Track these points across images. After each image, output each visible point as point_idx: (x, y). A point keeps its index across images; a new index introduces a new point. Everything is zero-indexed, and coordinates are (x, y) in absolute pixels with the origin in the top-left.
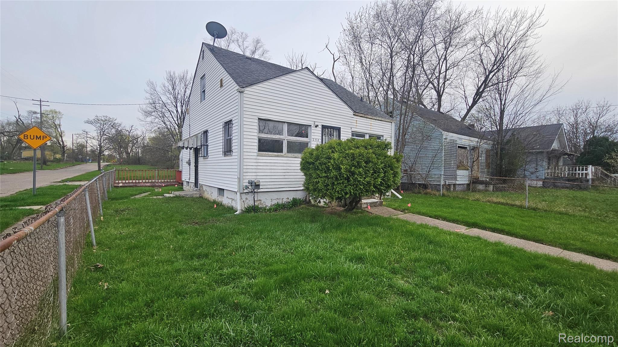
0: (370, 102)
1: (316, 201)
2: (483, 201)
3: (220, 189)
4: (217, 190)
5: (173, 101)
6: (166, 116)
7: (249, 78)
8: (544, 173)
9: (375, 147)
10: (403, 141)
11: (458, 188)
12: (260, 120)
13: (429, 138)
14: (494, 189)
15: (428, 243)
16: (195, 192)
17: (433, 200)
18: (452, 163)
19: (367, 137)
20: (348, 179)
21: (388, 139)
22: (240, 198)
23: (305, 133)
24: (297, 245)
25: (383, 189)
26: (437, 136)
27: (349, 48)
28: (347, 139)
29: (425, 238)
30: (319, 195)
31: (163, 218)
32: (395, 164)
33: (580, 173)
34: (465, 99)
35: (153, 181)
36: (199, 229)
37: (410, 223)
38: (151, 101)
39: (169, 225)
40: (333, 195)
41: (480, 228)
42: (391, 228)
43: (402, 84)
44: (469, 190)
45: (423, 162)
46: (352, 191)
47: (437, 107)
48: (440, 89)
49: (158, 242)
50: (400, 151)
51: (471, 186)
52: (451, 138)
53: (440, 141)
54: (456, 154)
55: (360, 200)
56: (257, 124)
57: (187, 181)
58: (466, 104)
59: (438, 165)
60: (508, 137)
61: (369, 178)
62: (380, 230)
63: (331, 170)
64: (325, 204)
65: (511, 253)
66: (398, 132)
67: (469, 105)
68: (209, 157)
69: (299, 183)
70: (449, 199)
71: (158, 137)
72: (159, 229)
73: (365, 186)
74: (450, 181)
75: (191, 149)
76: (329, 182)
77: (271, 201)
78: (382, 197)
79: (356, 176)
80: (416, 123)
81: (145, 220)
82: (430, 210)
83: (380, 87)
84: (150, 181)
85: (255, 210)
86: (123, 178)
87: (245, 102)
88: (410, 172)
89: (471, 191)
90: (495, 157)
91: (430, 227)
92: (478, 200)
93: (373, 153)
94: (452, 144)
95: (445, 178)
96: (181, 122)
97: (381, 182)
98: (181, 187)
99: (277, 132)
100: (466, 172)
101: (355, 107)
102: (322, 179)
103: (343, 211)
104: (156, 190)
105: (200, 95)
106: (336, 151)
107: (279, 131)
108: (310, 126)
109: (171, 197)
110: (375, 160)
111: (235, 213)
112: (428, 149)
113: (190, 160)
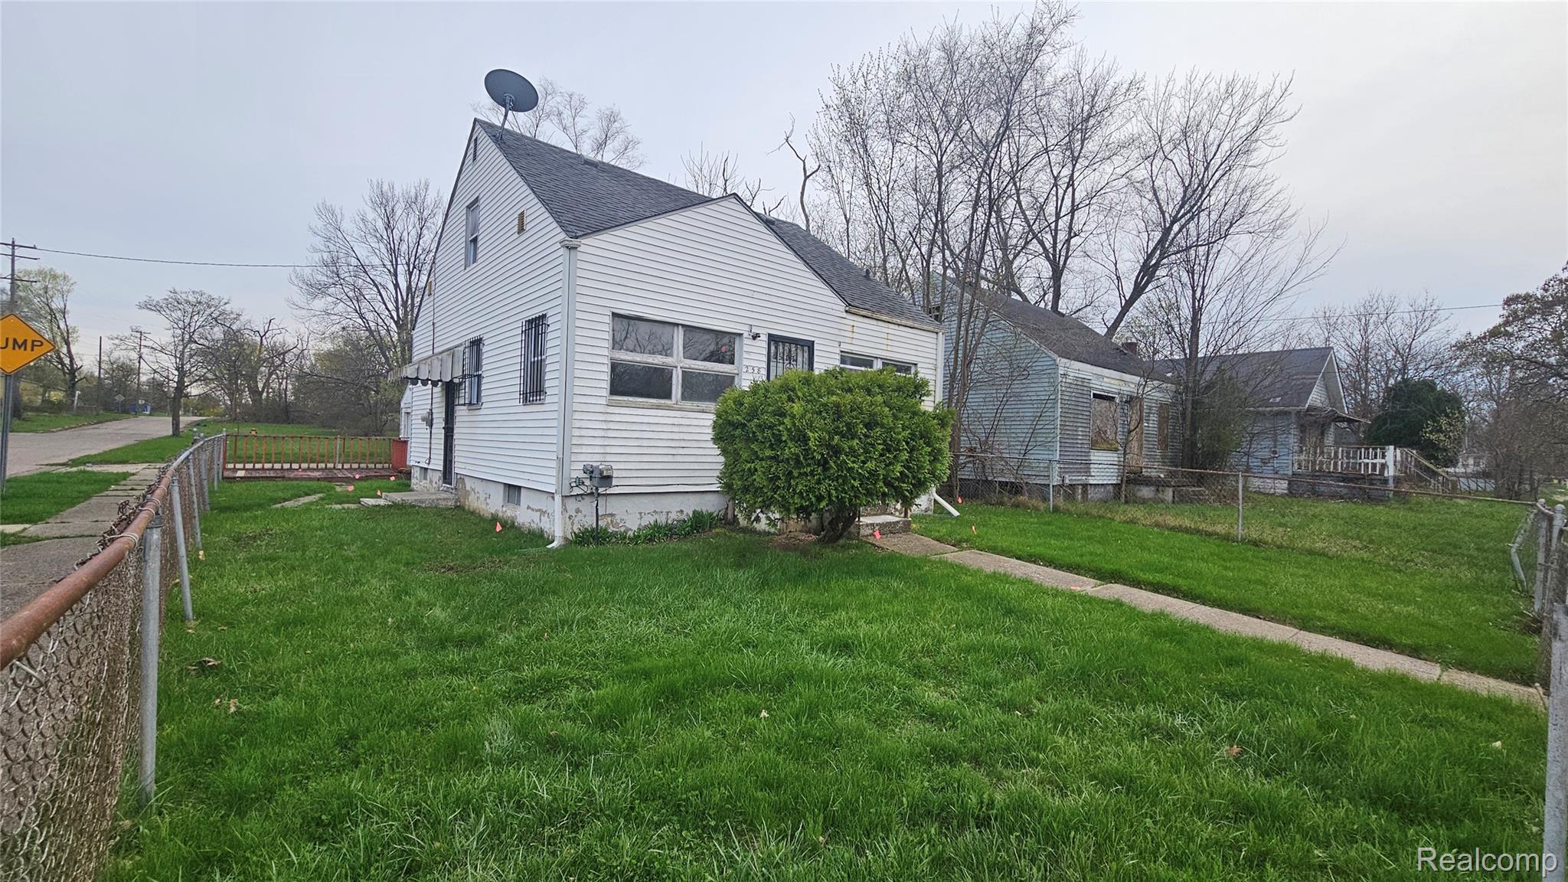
0: (888, 281)
2: (1144, 523)
3: (510, 486)
4: (501, 488)
5: (386, 260)
6: (367, 297)
7: (592, 212)
8: (1290, 462)
9: (892, 391)
10: (964, 378)
11: (1091, 493)
12: (615, 318)
13: (1024, 373)
14: (1176, 499)
15: (1003, 614)
16: (444, 496)
17: (1032, 520)
18: (1080, 433)
19: (878, 366)
20: (824, 464)
21: (927, 371)
22: (561, 509)
24: (698, 616)
25: (907, 490)
26: (1044, 368)
27: (840, 151)
30: (756, 503)
32: (935, 430)
33: (1368, 464)
34: (1116, 281)
35: (330, 465)
36: (457, 582)
37: (969, 571)
40: (788, 502)
41: (1128, 583)
44: (1119, 499)
45: (1012, 431)
46: (833, 492)
48: (1057, 255)
51: (1124, 489)
52: (1077, 375)
53: (1052, 380)
54: (1088, 413)
56: (608, 328)
57: (421, 468)
58: (1120, 294)
59: (1047, 438)
60: (1207, 376)
61: (874, 463)
63: (785, 442)
64: (770, 525)
65: (1182, 633)
66: (953, 356)
67: (1125, 297)
68: (484, 406)
69: (710, 473)
71: (341, 351)
72: (356, 582)
73: (864, 481)
74: (1074, 478)
75: (435, 384)
76: (780, 470)
77: (639, 516)
78: (908, 510)
79: (843, 457)
80: (996, 335)
81: (318, 560)
82: (1019, 544)
83: (912, 246)
84: (321, 466)
85: (599, 538)
86: (247, 456)
87: (580, 273)
88: (983, 452)
89: (1123, 500)
90: (1181, 422)
92: (1133, 521)
94: (1079, 388)
95: (1063, 470)
96: (406, 314)
97: (901, 473)
98: (405, 481)
99: (660, 348)
100: (1111, 455)
101: (850, 292)
102: (764, 463)
103: (815, 543)
104: (338, 489)
105: (463, 251)
106: (799, 398)
107: (663, 346)
108: (740, 335)
109: (379, 505)
110: (889, 421)
111: (549, 546)
112: (1024, 398)
113: (431, 413)
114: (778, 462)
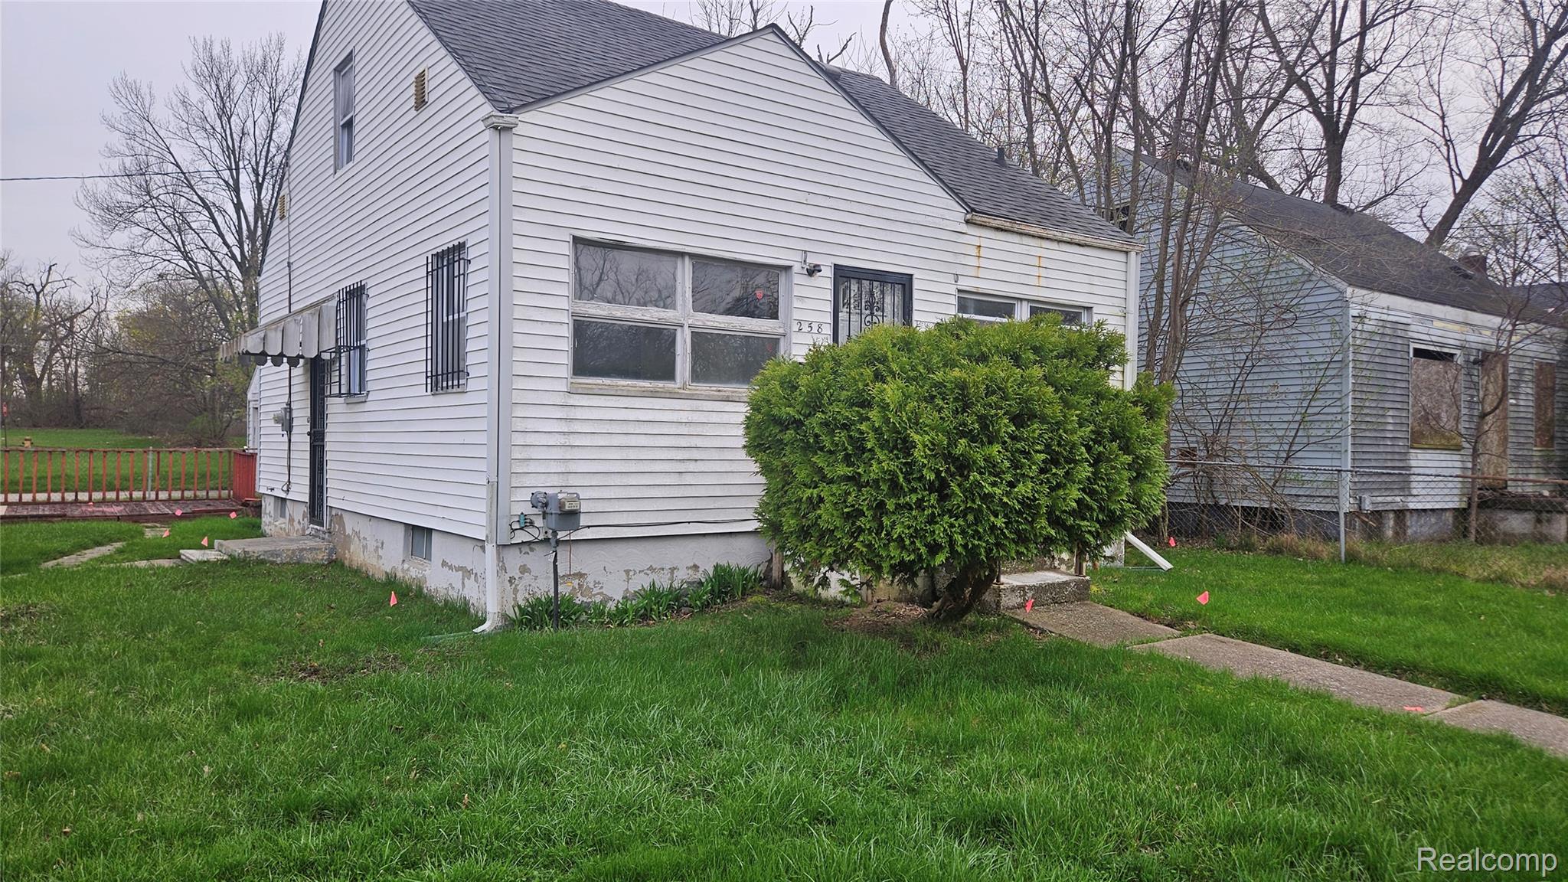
0: (1037, 167)
1: (808, 579)
2: (1525, 582)
3: (414, 527)
4: (400, 532)
5: (221, 166)
6: (194, 225)
7: (534, 69)
9: (1057, 357)
10: (1175, 329)
11: (1413, 527)
12: (580, 247)
13: (1286, 315)
15: (1286, 763)
16: (311, 544)
17: (1308, 576)
18: (1391, 420)
19: (1022, 314)
20: (940, 488)
21: (1111, 320)
22: (496, 568)
23: (765, 300)
24: (728, 761)
25: (1089, 532)
26: (1322, 306)
28: (938, 324)
29: (1273, 742)
30: (821, 556)
31: (173, 652)
32: (1139, 425)
34: (1444, 149)
35: (137, 495)
36: (323, 696)
37: (1207, 675)
38: (128, 161)
39: (198, 679)
40: (878, 555)
41: (1513, 697)
42: (1123, 696)
43: (1171, 92)
44: (1465, 536)
45: (1264, 419)
46: (958, 537)
47: (1323, 186)
48: (1336, 105)
49: (150, 750)
50: (1164, 370)
51: (1473, 517)
52: (1384, 317)
53: (1337, 328)
54: (1404, 385)
55: (994, 576)
56: (567, 263)
57: (276, 498)
58: (1452, 170)
59: (1328, 429)
61: (1030, 484)
62: (1076, 701)
63: (871, 450)
64: (846, 593)
66: (1154, 292)
67: (1460, 175)
68: (369, 398)
69: (743, 503)
70: (1378, 576)
71: (157, 313)
72: (157, 698)
73: (1013, 516)
74: (1380, 499)
75: (293, 362)
76: (864, 499)
77: (625, 578)
78: (1087, 565)
79: (975, 476)
80: (1232, 252)
81: (102, 659)
82: (1292, 623)
83: (1079, 104)
84: (123, 495)
85: (558, 615)
86: (11, 482)
87: (518, 171)
88: (1209, 457)
89: (1473, 539)
91: (1295, 694)
92: (1503, 578)
93: (1048, 380)
94: (1387, 339)
95: (1359, 486)
96: (254, 250)
97: (1079, 501)
98: (254, 520)
99: (654, 295)
100: (1448, 457)
101: (972, 188)
102: (834, 488)
103: (924, 622)
104: (149, 534)
105: (332, 142)
106: (893, 374)
107: (660, 291)
108: (790, 267)
109: (208, 562)
110: (1055, 411)
111: (478, 630)
112: (1285, 360)
113: (289, 409)
114: (860, 486)
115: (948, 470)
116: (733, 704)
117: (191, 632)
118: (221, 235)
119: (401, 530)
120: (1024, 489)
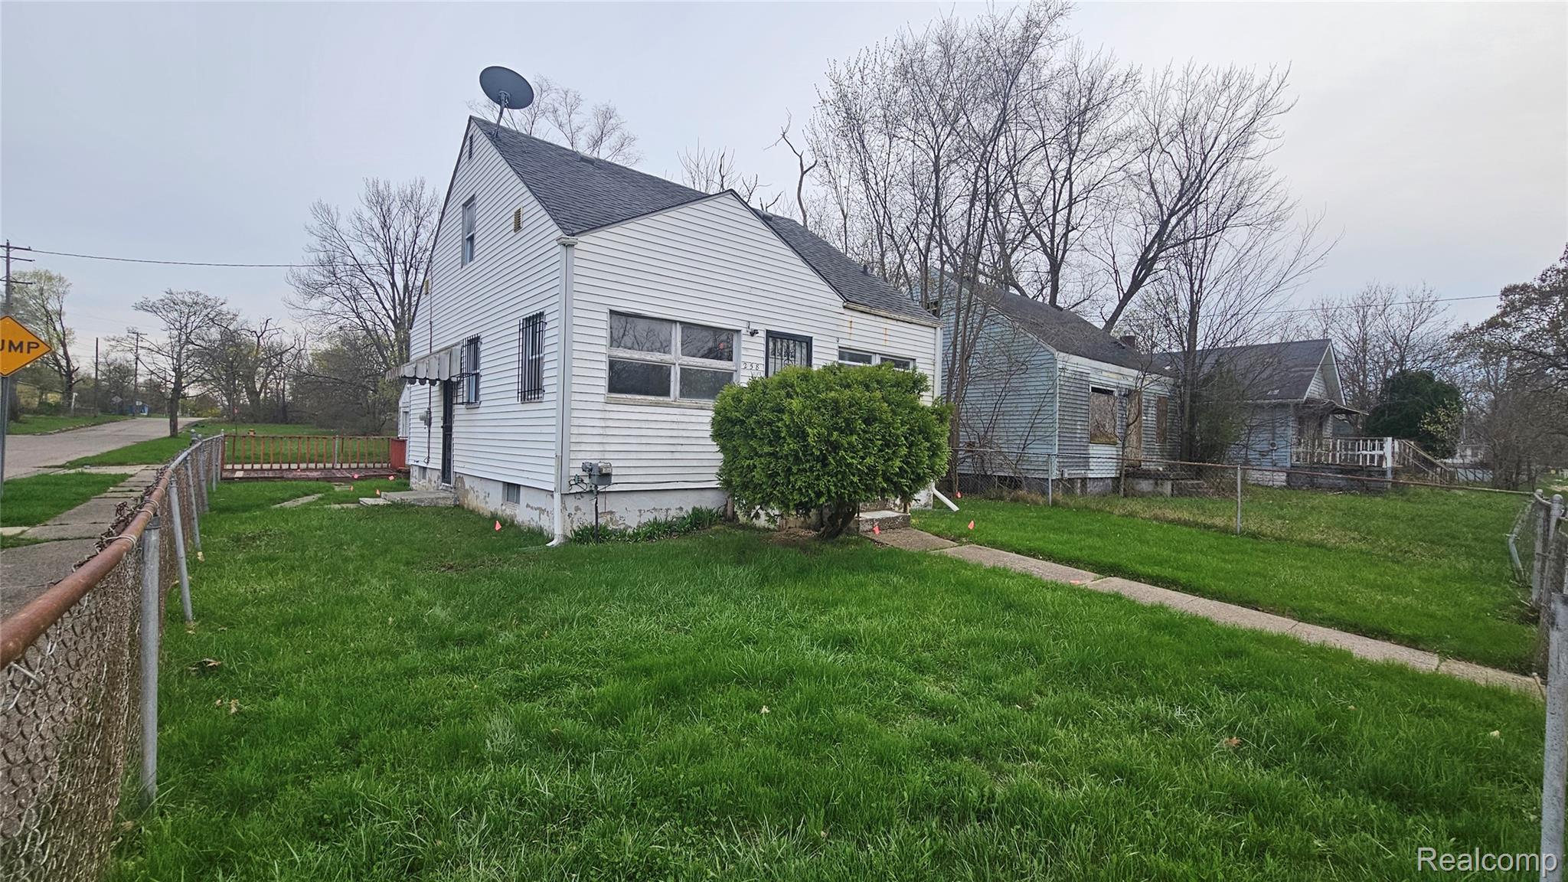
0: (886, 277)
1: (748, 515)
2: (1143, 516)
3: (509, 484)
4: (500, 487)
6: (364, 297)
7: (588, 210)
8: (1289, 454)
9: (891, 386)
10: (963, 373)
11: (1090, 487)
12: (612, 315)
13: (1022, 367)
14: (1175, 492)
16: (443, 495)
17: (1031, 514)
18: (1079, 427)
19: (876, 362)
20: (823, 460)
21: (924, 367)
22: (560, 508)
23: (726, 350)
25: (906, 486)
26: (1043, 362)
27: (837, 146)
30: (755, 499)
32: (934, 425)
33: (1366, 455)
34: (1114, 276)
35: (328, 465)
36: (457, 581)
37: (968, 565)
38: (321, 255)
41: (1127, 576)
44: (1118, 493)
45: (1011, 425)
46: (832, 488)
49: (355, 610)
50: (956, 396)
51: (1122, 482)
52: (1075, 369)
53: (1050, 374)
54: (1086, 407)
55: (855, 512)
56: (605, 326)
57: (420, 467)
58: (1118, 287)
59: (1045, 432)
60: (1206, 369)
61: (873, 458)
63: (784, 438)
65: (1181, 625)
66: (951, 351)
67: (1123, 290)
68: (482, 405)
69: (709, 470)
71: (338, 350)
72: (355, 582)
73: (864, 476)
74: (1073, 472)
75: (433, 383)
76: (780, 466)
77: (638, 514)
78: (910, 507)
79: (842, 453)
82: (1017, 539)
83: (910, 241)
84: (321, 465)
85: (598, 536)
86: (245, 458)
87: (577, 270)
88: (980, 447)
89: (1122, 494)
90: (1179, 415)
91: (1014, 575)
92: (1132, 515)
93: (885, 399)
94: (1077, 382)
95: (1062, 464)
96: (403, 313)
97: (900, 468)
98: (405, 481)
99: (658, 345)
100: (1110, 448)
102: (762, 460)
103: (814, 539)
104: (337, 489)
105: (460, 249)
106: (797, 394)
107: (661, 343)
108: (740, 331)
109: (378, 505)
110: (887, 416)
111: (549, 544)
112: (1023, 393)
113: (429, 412)
114: (777, 459)
115: (827, 450)
116: (702, 584)
117: (372, 545)
118: (381, 302)
119: (501, 485)
120: (869, 461)
